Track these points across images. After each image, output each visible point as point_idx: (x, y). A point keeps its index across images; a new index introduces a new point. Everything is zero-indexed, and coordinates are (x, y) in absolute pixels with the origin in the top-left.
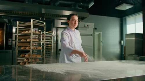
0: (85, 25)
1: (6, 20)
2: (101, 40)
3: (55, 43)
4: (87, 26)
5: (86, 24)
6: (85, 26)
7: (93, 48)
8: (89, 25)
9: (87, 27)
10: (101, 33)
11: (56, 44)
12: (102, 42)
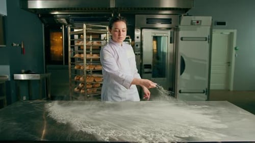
0: (192, 21)
1: (64, 21)
2: (234, 46)
3: (139, 54)
4: (198, 22)
5: (194, 18)
6: (192, 24)
7: (207, 63)
8: (201, 21)
9: (196, 23)
10: (235, 31)
11: (140, 56)
12: (236, 49)
